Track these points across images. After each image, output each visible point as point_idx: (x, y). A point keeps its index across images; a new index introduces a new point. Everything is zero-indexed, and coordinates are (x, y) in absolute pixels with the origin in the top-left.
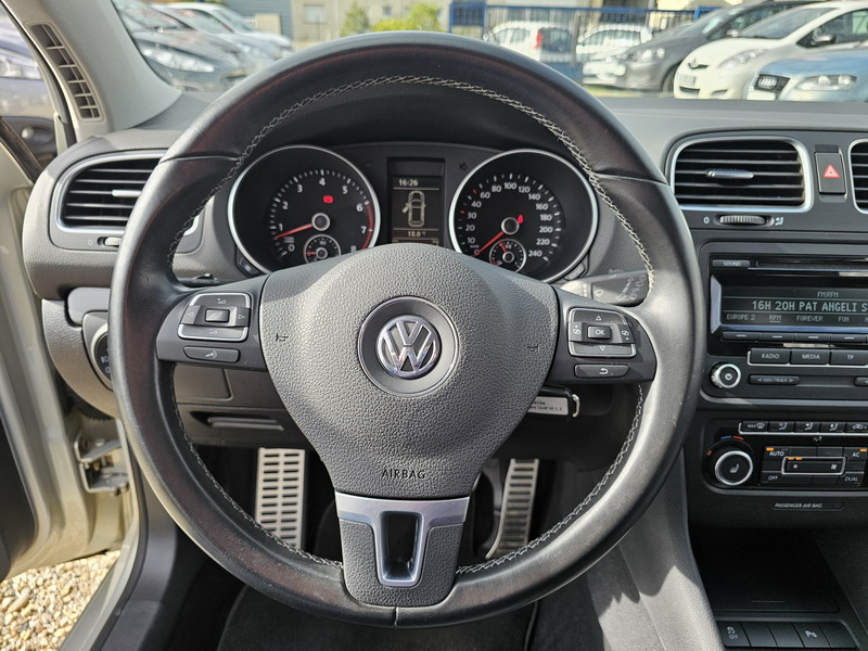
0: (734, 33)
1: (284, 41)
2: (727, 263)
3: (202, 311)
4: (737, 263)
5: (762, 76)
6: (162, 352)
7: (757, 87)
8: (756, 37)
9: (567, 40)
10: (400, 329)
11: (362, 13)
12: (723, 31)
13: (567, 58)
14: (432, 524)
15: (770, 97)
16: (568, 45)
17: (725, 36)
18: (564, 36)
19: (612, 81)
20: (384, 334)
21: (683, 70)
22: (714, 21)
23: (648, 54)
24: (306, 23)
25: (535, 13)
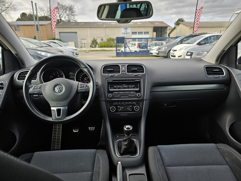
0: (183, 42)
1: (75, 48)
2: (110, 81)
3: (34, 87)
4: (111, 81)
5: (188, 52)
6: (29, 92)
7: (187, 55)
8: (188, 43)
9: (145, 45)
10: (58, 87)
11: (95, 41)
12: (181, 42)
13: (146, 49)
14: (62, 110)
15: (189, 57)
16: (146, 46)
17: (181, 43)
18: (144, 45)
19: (156, 54)
20: (56, 88)
21: (171, 51)
22: (179, 40)
23: (164, 48)
24: (81, 43)
25: (138, 39)
